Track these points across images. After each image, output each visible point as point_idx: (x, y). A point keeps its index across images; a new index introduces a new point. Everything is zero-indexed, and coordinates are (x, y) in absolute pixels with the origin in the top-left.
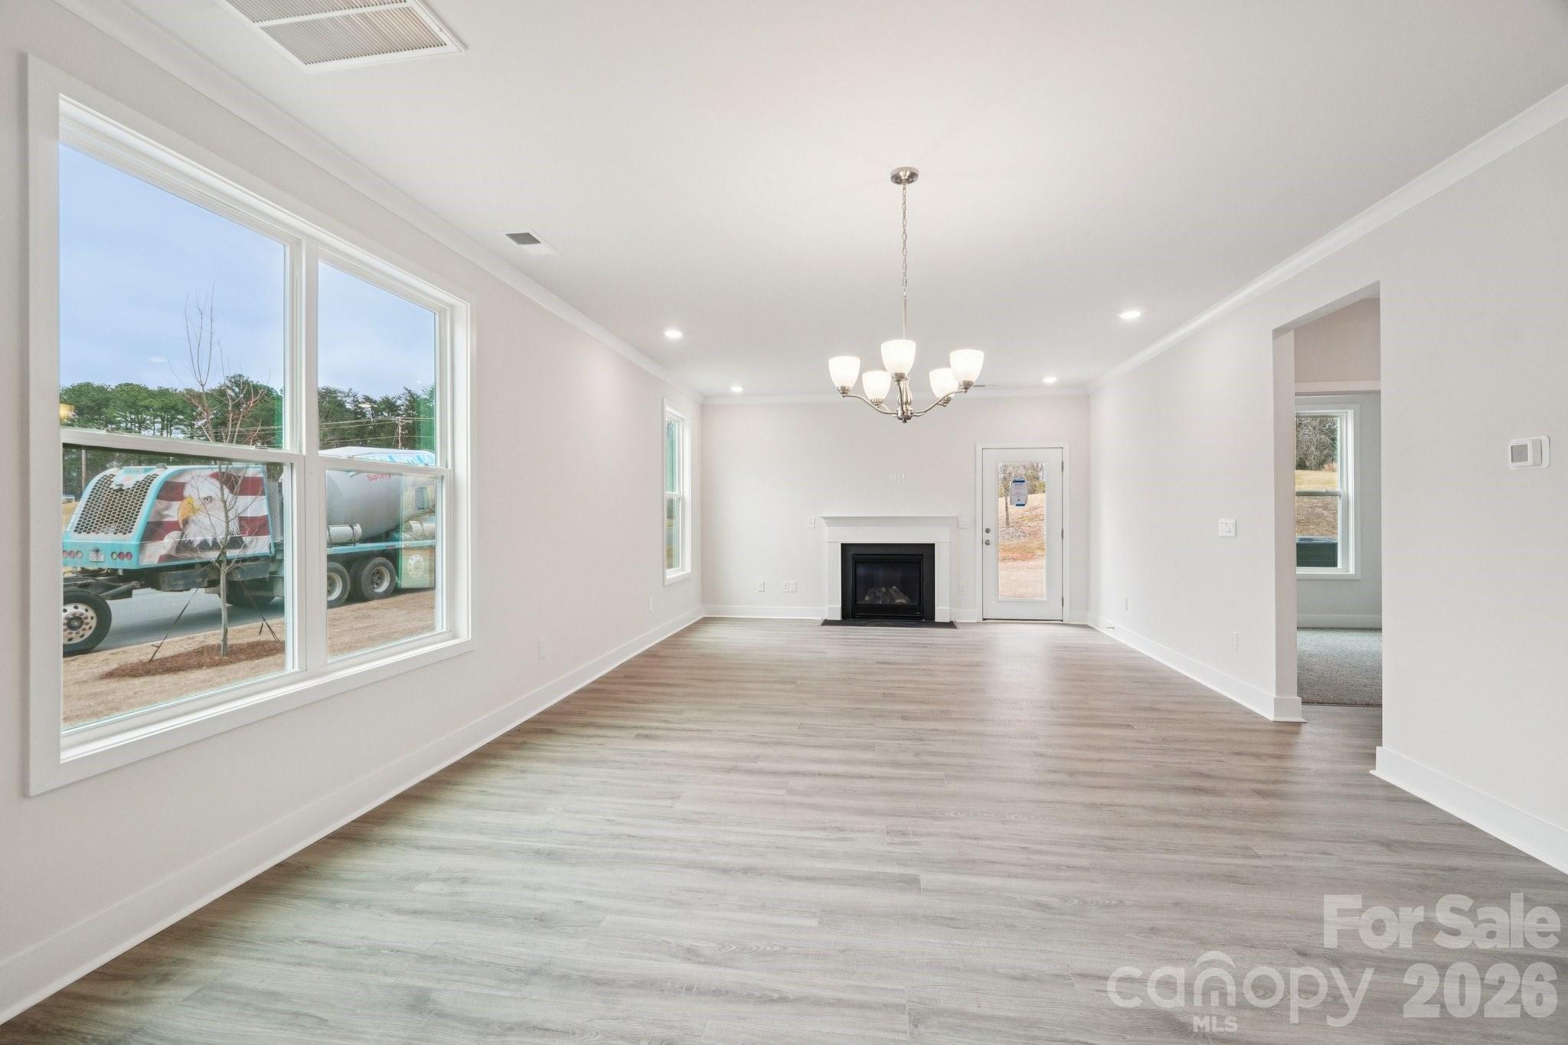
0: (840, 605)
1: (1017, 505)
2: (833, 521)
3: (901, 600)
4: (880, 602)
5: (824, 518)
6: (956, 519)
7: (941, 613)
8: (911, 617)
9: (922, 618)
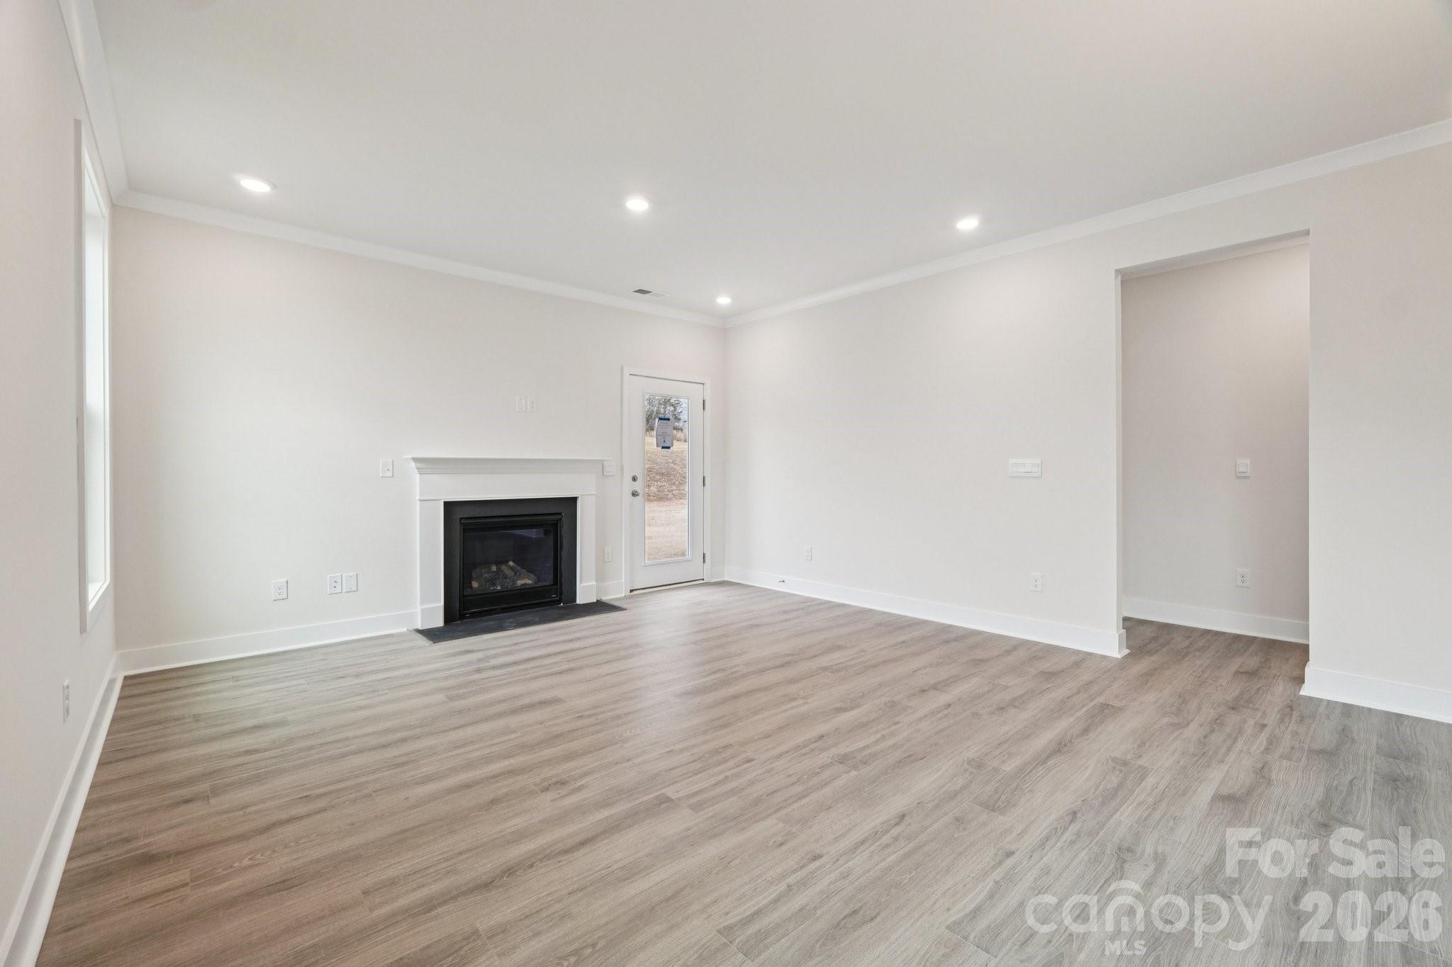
0: (442, 603)
1: (663, 448)
2: (429, 465)
3: (526, 581)
4: (499, 588)
5: (416, 460)
6: (602, 463)
7: (585, 592)
8: (546, 602)
9: (559, 601)
